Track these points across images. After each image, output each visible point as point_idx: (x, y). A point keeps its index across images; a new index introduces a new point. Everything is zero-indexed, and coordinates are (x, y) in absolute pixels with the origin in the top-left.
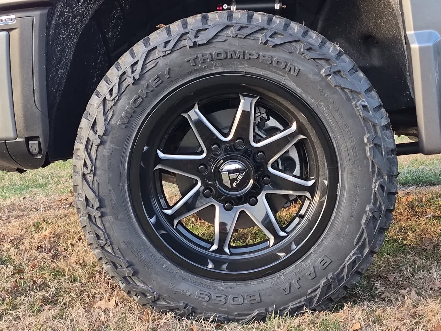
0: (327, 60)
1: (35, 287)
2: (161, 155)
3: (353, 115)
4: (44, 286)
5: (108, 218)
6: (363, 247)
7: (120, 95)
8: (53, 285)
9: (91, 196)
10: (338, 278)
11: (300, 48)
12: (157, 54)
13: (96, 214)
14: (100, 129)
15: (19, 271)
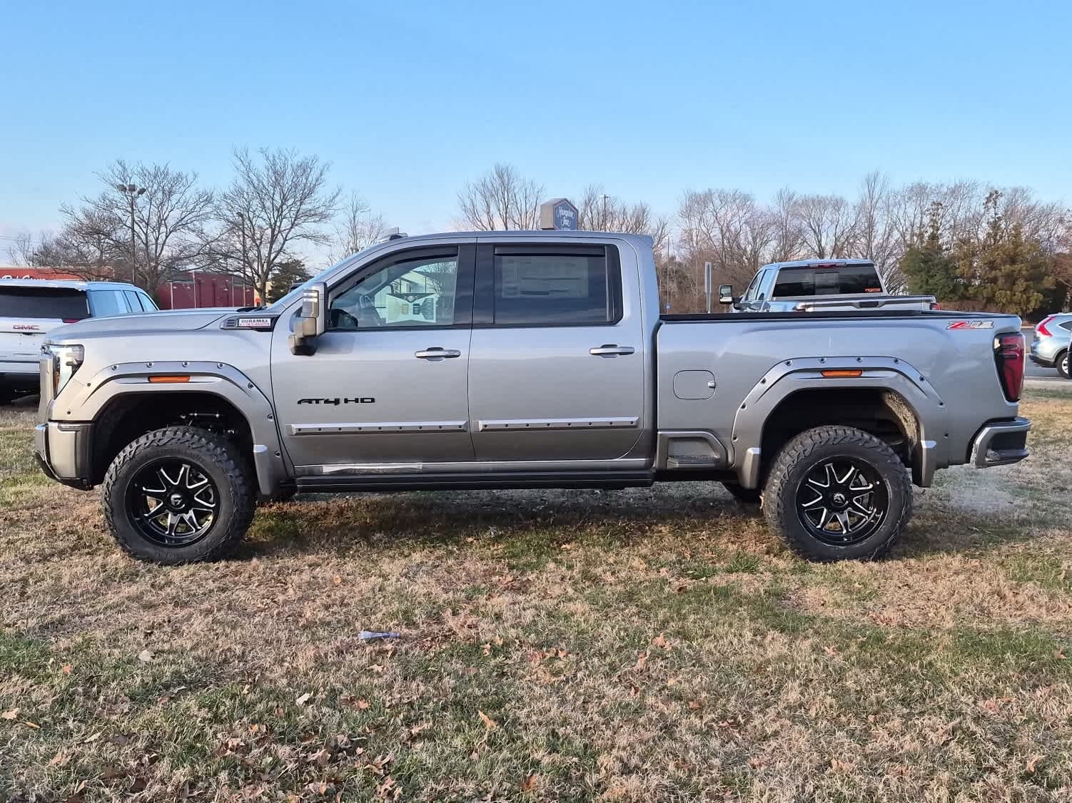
0: (216, 455)
1: (85, 546)
2: (144, 489)
3: (226, 479)
4: (90, 546)
5: (115, 518)
6: (228, 536)
7: (123, 464)
8: (95, 546)
9: (108, 507)
10: (217, 548)
11: (204, 449)
12: (141, 448)
13: (109, 515)
14: (114, 478)
15: (80, 538)
